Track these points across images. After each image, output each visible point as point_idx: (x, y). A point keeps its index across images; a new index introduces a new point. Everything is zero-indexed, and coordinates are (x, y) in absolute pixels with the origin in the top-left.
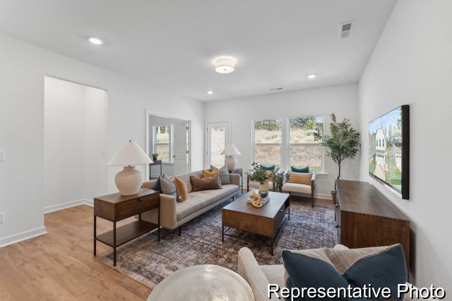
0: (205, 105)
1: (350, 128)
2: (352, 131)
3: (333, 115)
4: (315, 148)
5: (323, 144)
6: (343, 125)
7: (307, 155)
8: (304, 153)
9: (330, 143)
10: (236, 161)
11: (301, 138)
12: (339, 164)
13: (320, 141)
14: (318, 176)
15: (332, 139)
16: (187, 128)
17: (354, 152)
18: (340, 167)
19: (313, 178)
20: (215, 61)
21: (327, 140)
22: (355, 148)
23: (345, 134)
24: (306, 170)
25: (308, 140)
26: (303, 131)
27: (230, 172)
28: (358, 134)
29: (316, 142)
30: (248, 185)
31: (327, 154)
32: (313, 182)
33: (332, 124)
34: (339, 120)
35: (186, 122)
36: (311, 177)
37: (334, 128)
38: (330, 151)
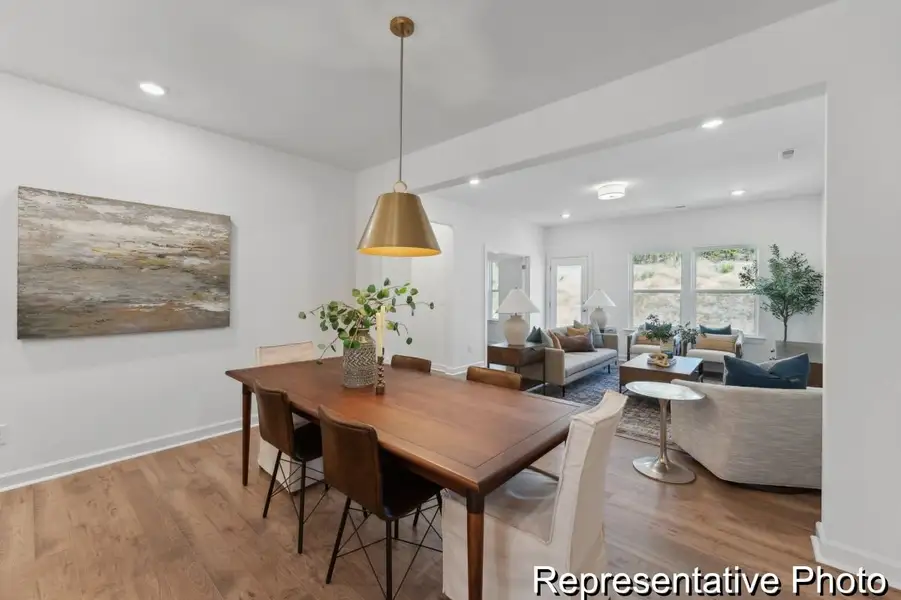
0: (547, 230)
1: (805, 266)
2: (808, 270)
3: (775, 247)
4: (742, 298)
5: (757, 292)
6: (794, 261)
7: (721, 312)
8: (715, 308)
9: (768, 290)
10: (608, 316)
11: (708, 277)
12: (785, 321)
13: (751, 287)
14: (747, 341)
15: (771, 284)
16: (524, 267)
17: (812, 303)
18: (786, 326)
19: (739, 341)
20: (597, 188)
21: (763, 284)
22: (812, 297)
23: (797, 276)
24: (727, 331)
25: (722, 282)
26: (712, 264)
27: (602, 331)
28: (819, 276)
29: (744, 288)
30: (629, 351)
31: (764, 306)
32: (739, 347)
33: (772, 261)
34: (786, 254)
35: (522, 258)
36: (736, 339)
37: (776, 267)
38: (769, 302)
